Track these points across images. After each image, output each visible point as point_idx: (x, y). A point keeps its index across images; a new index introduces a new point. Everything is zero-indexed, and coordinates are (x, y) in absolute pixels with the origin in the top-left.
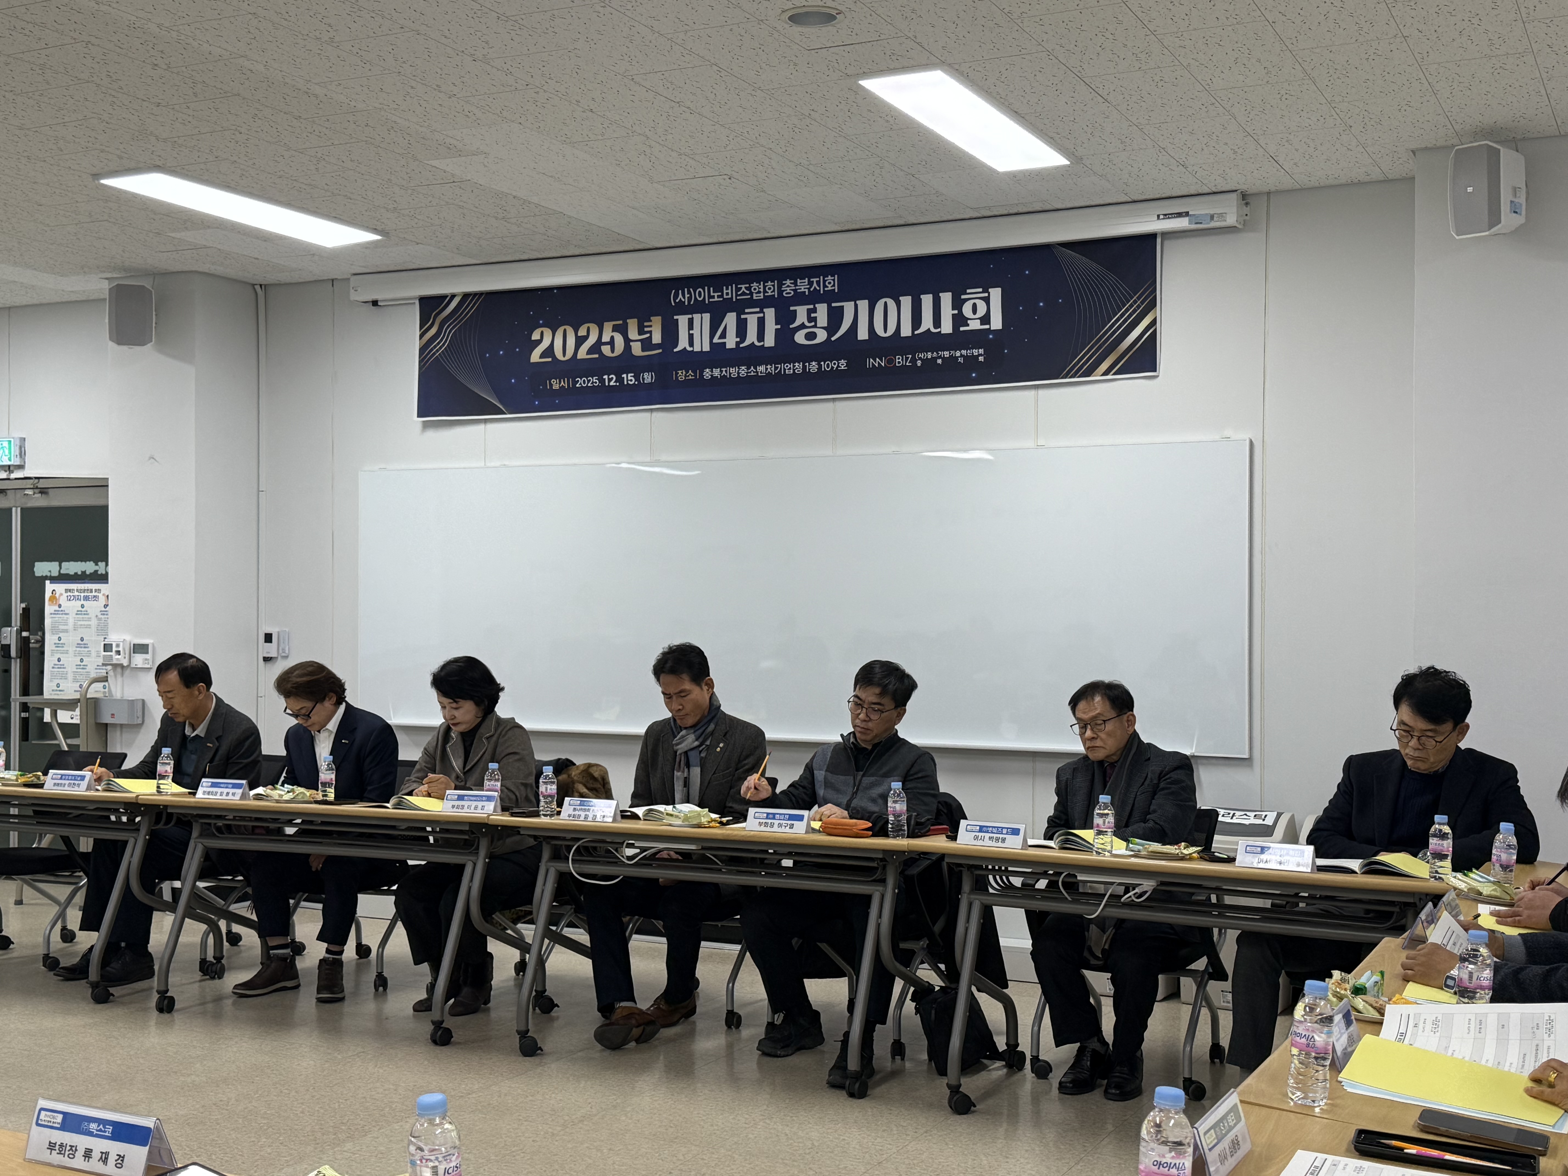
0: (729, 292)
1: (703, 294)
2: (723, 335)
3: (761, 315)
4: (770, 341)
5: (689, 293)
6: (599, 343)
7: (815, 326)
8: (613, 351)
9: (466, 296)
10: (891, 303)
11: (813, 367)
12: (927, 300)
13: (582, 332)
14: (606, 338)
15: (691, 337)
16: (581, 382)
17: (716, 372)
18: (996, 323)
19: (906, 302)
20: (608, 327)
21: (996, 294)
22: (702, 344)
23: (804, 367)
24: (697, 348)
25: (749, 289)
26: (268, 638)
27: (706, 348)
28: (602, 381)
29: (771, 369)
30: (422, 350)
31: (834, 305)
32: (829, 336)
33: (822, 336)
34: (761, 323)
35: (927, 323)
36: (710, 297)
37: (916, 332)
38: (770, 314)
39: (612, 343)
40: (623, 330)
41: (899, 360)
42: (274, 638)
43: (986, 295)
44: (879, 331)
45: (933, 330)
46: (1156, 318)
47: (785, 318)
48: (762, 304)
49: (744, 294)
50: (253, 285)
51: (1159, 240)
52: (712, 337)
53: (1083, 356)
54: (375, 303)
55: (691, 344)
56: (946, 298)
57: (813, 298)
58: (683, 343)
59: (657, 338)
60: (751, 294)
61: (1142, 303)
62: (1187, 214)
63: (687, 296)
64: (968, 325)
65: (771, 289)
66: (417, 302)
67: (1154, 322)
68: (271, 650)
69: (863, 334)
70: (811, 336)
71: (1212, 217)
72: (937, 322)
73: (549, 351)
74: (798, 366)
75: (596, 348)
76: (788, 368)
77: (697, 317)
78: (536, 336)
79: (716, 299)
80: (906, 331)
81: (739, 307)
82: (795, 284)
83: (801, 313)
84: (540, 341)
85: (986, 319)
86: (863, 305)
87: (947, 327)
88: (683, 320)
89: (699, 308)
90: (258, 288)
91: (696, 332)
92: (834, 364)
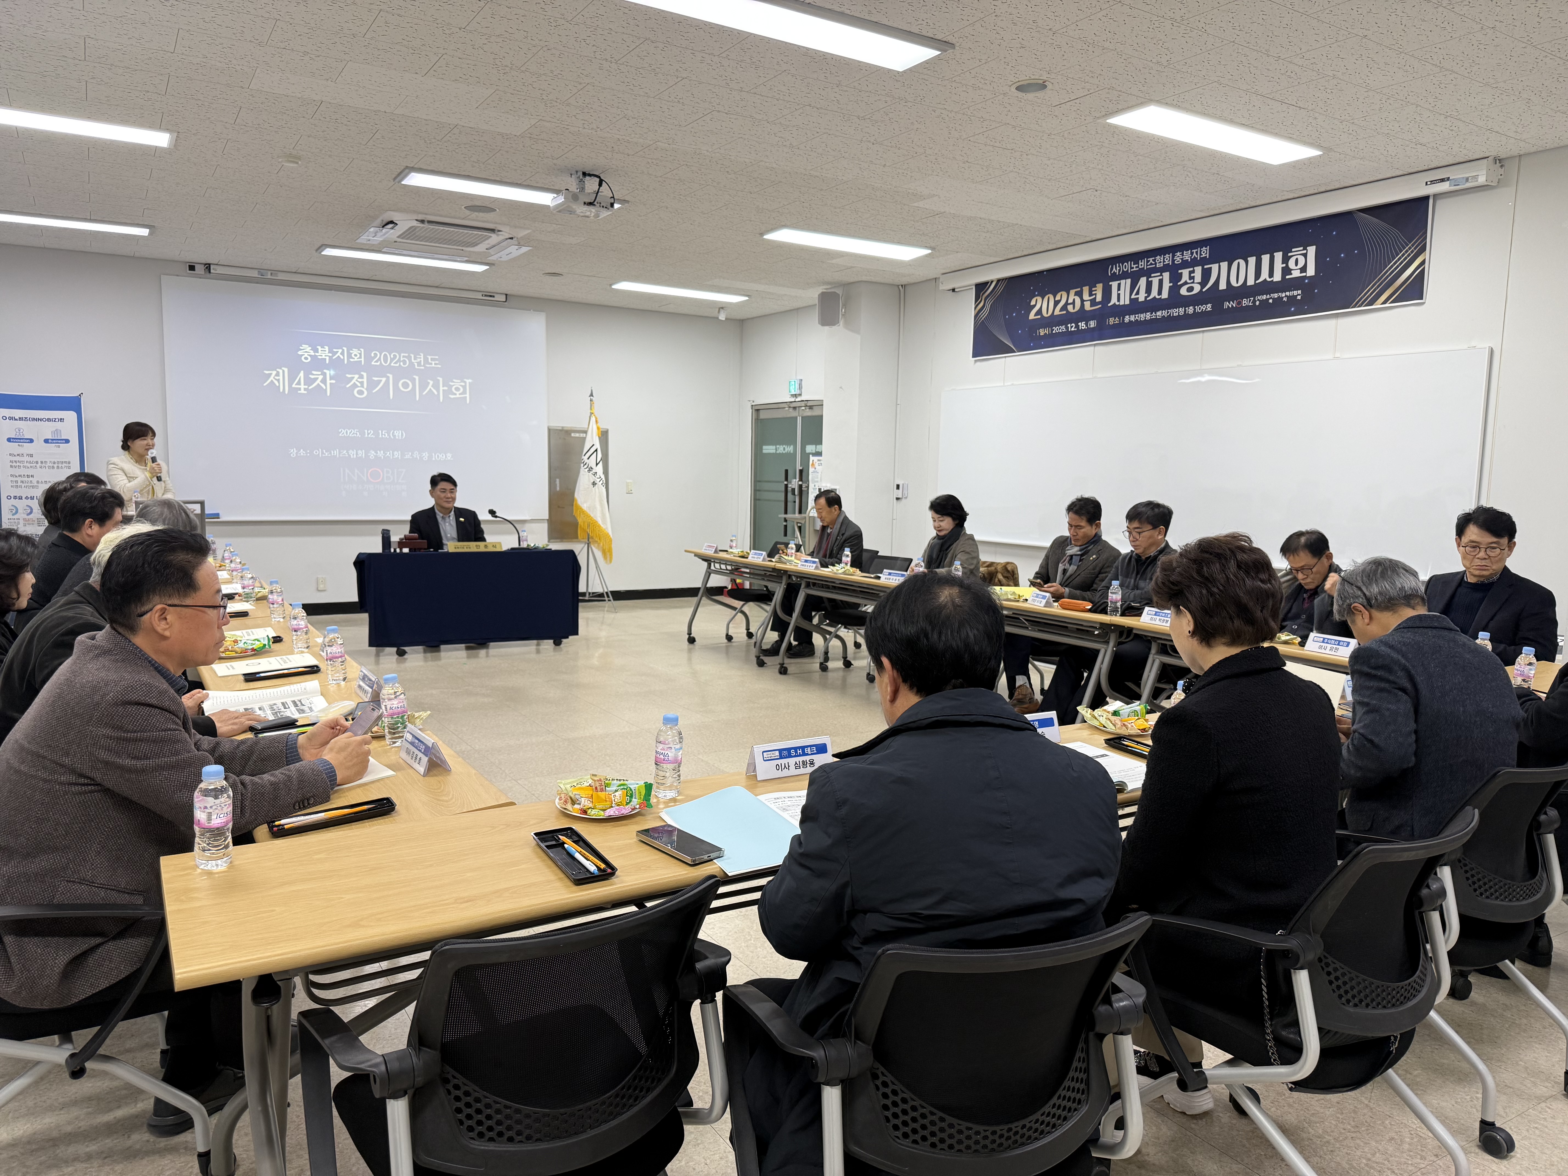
0: (1142, 264)
1: (1127, 267)
2: (1138, 293)
3: (1161, 277)
4: (1165, 295)
5: (1119, 266)
6: (1067, 304)
7: (1193, 283)
8: (1074, 308)
9: (998, 281)
10: (1242, 262)
11: (1191, 310)
12: (1266, 258)
13: (1058, 298)
14: (1070, 301)
15: (1119, 295)
16: (1056, 330)
17: (1132, 318)
18: (1311, 271)
19: (1252, 260)
20: (1072, 292)
21: (1312, 250)
22: (1125, 300)
23: (1185, 310)
24: (1122, 303)
25: (1154, 260)
26: (898, 487)
27: (1127, 302)
28: (1067, 328)
29: (1165, 313)
30: (976, 316)
31: (1206, 267)
32: (1202, 288)
33: (1197, 288)
34: (1161, 282)
35: (1265, 275)
36: (1132, 268)
37: (1257, 282)
38: (1166, 276)
39: (1073, 303)
40: (1080, 294)
41: (1245, 302)
42: (901, 487)
43: (1305, 251)
44: (1234, 283)
45: (1269, 280)
46: (1425, 260)
47: (1175, 278)
48: (1162, 270)
49: (1151, 264)
50: (898, 286)
51: (1431, 201)
52: (1131, 295)
53: (1369, 290)
54: (953, 290)
55: (1119, 300)
56: (1278, 256)
57: (1194, 263)
58: (1114, 300)
59: (1099, 298)
60: (1156, 264)
61: (1415, 249)
62: (1448, 179)
63: (1118, 268)
64: (1291, 274)
65: (1168, 259)
66: (974, 287)
67: (1423, 262)
68: (899, 493)
69: (1223, 286)
70: (1190, 289)
71: (1467, 179)
72: (1271, 274)
73: (1039, 312)
74: (1181, 311)
75: (1064, 308)
76: (1176, 312)
77: (1123, 282)
78: (1033, 303)
79: (1135, 269)
80: (1251, 282)
81: (1148, 273)
82: (1183, 255)
83: (1185, 273)
84: (1035, 306)
85: (1304, 269)
86: (1224, 265)
87: (1277, 277)
88: (1114, 285)
89: (1124, 276)
90: (900, 287)
91: (1122, 292)
92: (1203, 308)
